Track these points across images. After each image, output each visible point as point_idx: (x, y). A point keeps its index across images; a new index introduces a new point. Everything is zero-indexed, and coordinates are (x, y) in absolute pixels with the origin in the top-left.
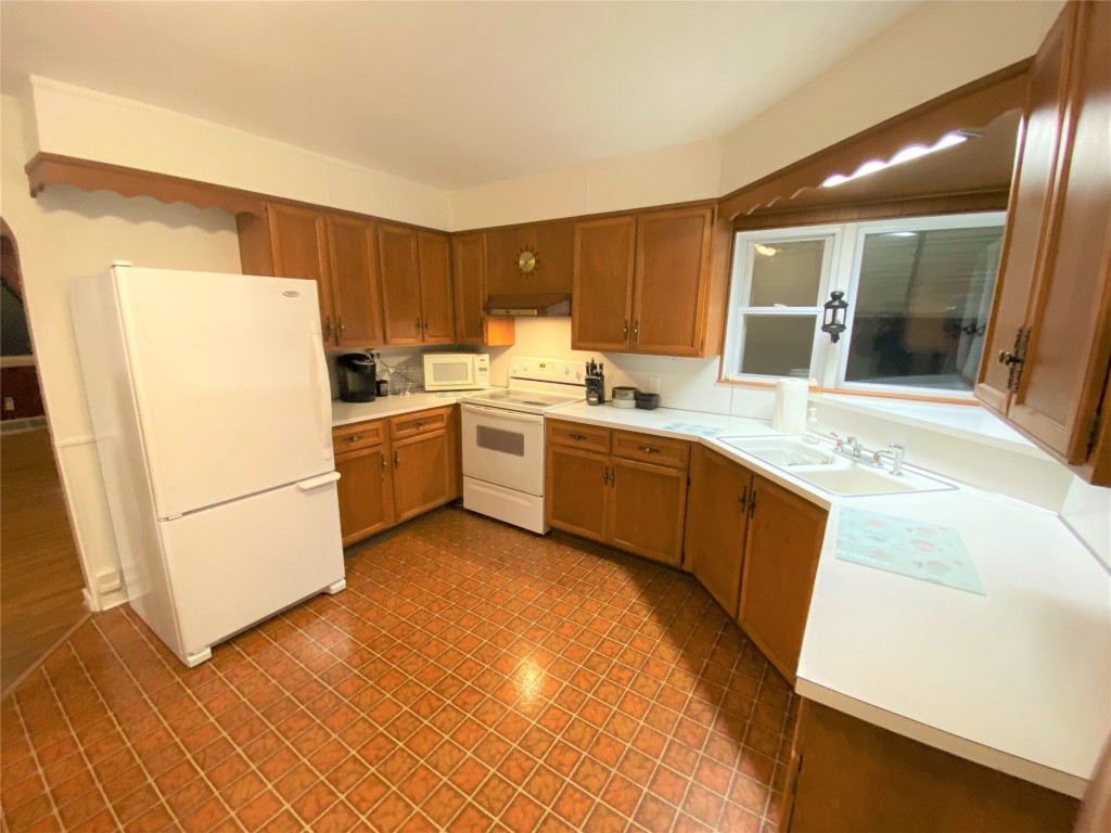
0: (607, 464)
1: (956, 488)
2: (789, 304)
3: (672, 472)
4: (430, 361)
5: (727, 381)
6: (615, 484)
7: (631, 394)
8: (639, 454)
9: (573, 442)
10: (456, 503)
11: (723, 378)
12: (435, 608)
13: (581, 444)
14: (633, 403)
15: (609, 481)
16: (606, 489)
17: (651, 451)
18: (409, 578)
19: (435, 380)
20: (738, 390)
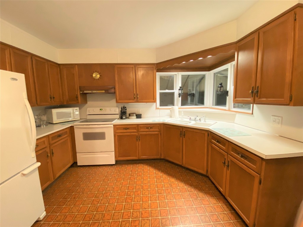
0: (137, 135)
1: (217, 122)
2: (169, 90)
3: (157, 133)
4: (55, 111)
5: (158, 108)
6: (140, 140)
7: (135, 115)
8: (147, 130)
9: (125, 131)
10: (75, 164)
11: (157, 108)
12: (95, 203)
13: (128, 131)
14: (135, 117)
15: (138, 140)
16: (137, 142)
17: (151, 128)
18: (74, 198)
19: (57, 119)
20: (161, 110)
